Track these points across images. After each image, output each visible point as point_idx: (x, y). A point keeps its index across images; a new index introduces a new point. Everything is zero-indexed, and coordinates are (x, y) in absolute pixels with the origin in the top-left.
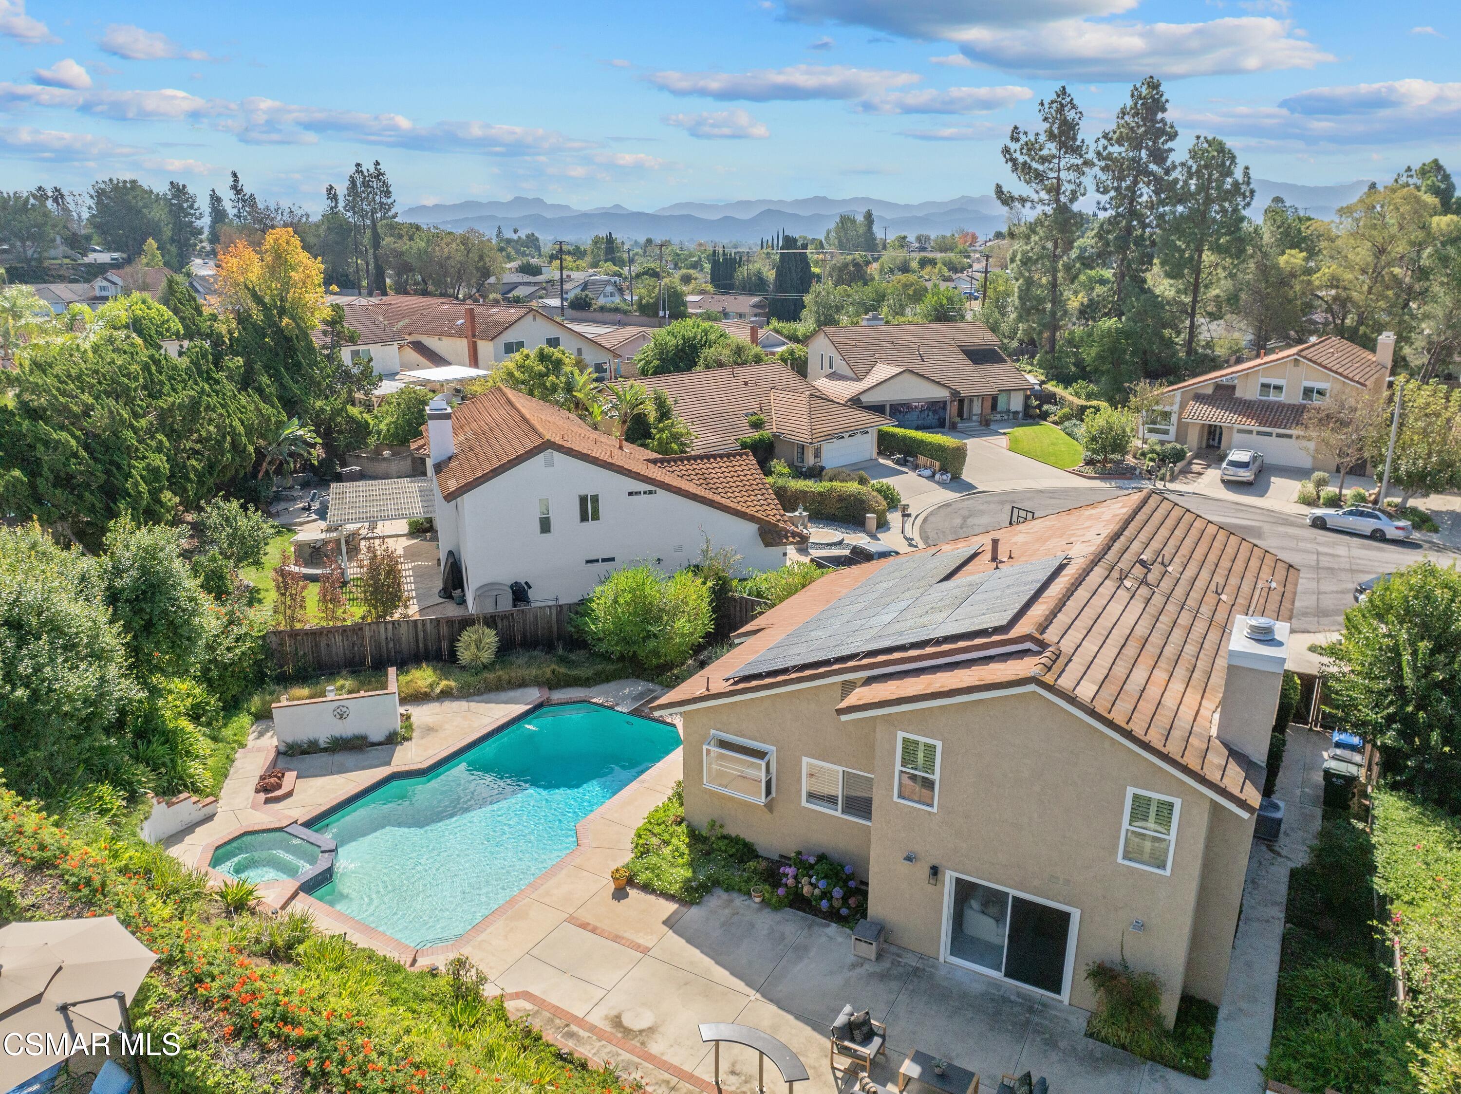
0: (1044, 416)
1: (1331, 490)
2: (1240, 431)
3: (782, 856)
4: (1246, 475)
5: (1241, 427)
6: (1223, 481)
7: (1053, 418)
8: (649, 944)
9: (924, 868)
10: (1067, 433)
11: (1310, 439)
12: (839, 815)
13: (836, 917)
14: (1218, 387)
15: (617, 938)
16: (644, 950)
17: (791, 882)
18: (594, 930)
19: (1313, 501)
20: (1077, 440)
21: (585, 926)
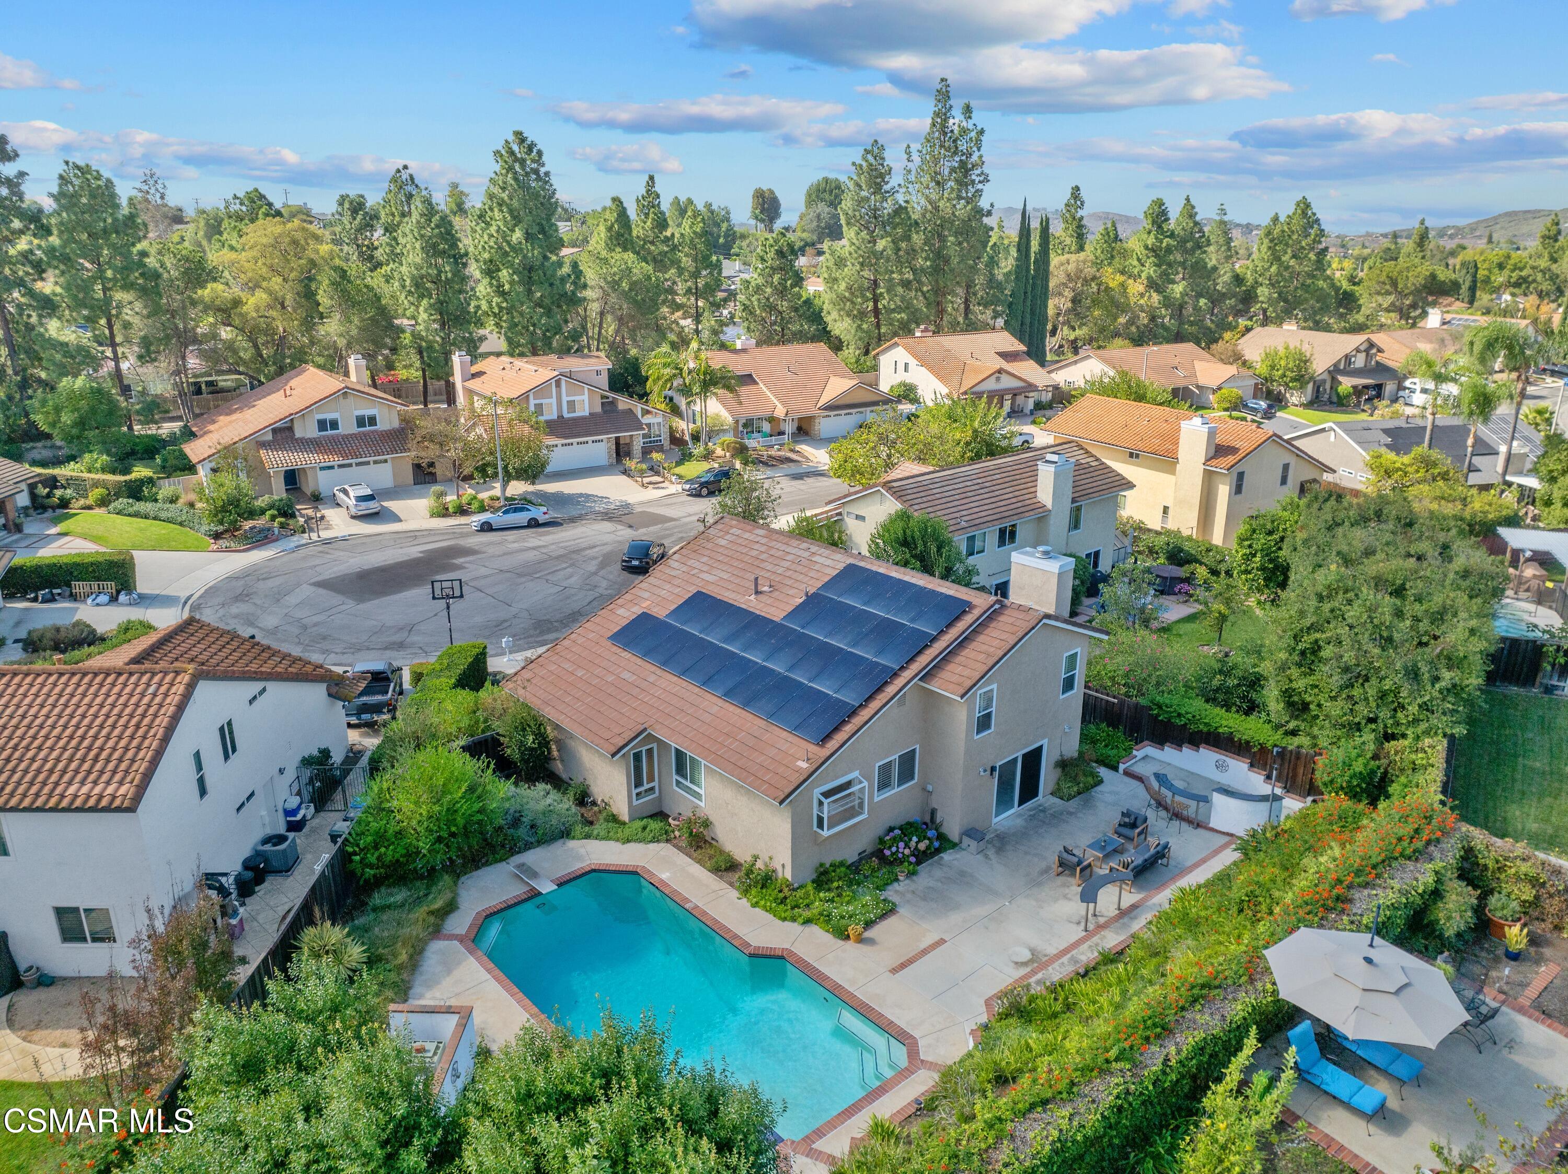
0: (66, 504)
1: (449, 501)
3: (859, 854)
4: (373, 506)
5: (318, 465)
7: (79, 504)
8: (936, 938)
9: (989, 772)
10: (129, 515)
11: (386, 461)
12: (896, 790)
13: (938, 851)
14: (274, 431)
15: (924, 952)
16: (942, 942)
17: (907, 851)
18: (910, 962)
19: (444, 512)
20: (155, 518)
21: (903, 966)
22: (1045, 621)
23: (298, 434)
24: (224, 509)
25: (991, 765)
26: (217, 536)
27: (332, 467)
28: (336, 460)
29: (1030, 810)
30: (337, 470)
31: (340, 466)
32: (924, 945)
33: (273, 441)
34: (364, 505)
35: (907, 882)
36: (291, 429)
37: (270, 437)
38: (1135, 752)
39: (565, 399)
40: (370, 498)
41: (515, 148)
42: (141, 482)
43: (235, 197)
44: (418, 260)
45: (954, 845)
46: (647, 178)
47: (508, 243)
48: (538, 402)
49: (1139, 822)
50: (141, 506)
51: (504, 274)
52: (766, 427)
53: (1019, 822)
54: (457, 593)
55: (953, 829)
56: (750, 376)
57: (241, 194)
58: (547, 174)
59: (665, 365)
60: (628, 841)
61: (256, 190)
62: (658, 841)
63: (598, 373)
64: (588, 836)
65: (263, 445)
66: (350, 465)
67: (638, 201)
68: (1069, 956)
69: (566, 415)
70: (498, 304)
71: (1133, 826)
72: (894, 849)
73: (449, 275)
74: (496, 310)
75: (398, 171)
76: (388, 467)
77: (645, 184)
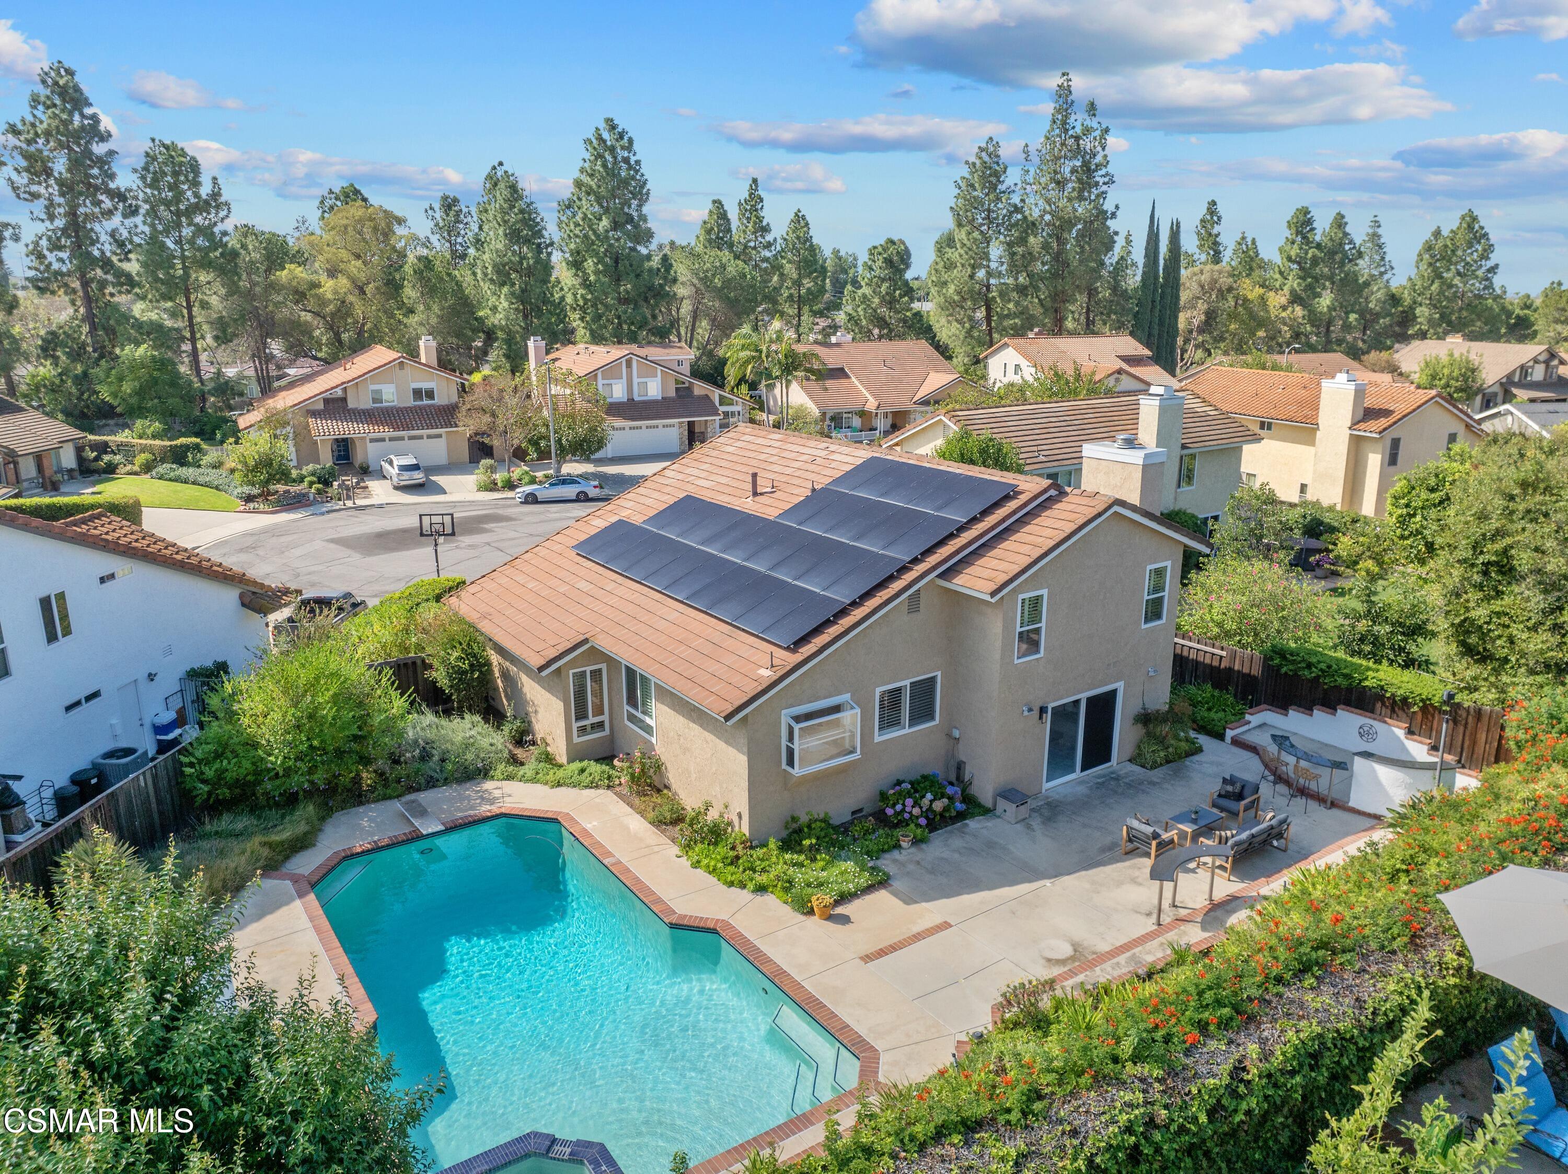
0: (111, 469)
1: (499, 477)
3: (853, 813)
4: (418, 476)
8: (938, 920)
9: (1036, 713)
10: (170, 480)
11: (440, 436)
12: (907, 731)
13: (961, 816)
14: (326, 401)
15: (917, 937)
16: (946, 925)
17: (916, 811)
18: (893, 948)
19: (492, 487)
20: (194, 483)
21: (882, 953)
22: (1116, 508)
23: (351, 404)
24: (255, 469)
25: (1041, 704)
26: (249, 499)
27: (383, 440)
28: (386, 432)
29: (1099, 777)
30: (388, 443)
31: (391, 439)
32: (916, 929)
33: (323, 411)
34: (406, 475)
35: (913, 850)
36: (344, 400)
37: (321, 406)
38: (1248, 717)
39: (636, 380)
40: (415, 467)
41: (606, 135)
42: (187, 448)
43: (331, 192)
44: (500, 246)
45: (987, 811)
46: (750, 182)
47: (594, 232)
48: (606, 382)
49: (1246, 792)
50: (183, 472)
51: (590, 264)
52: (857, 422)
53: (1082, 790)
54: (448, 530)
55: (984, 791)
56: (842, 370)
57: (337, 190)
58: (638, 162)
59: (743, 348)
60: (559, 785)
61: (352, 185)
62: (597, 787)
63: (680, 363)
64: (509, 778)
65: (315, 414)
66: (402, 439)
67: (740, 204)
68: (1128, 954)
69: (636, 398)
70: (582, 296)
71: (1240, 797)
72: (899, 807)
73: (531, 262)
74: (581, 303)
75: (494, 168)
76: (442, 443)
77: (748, 187)
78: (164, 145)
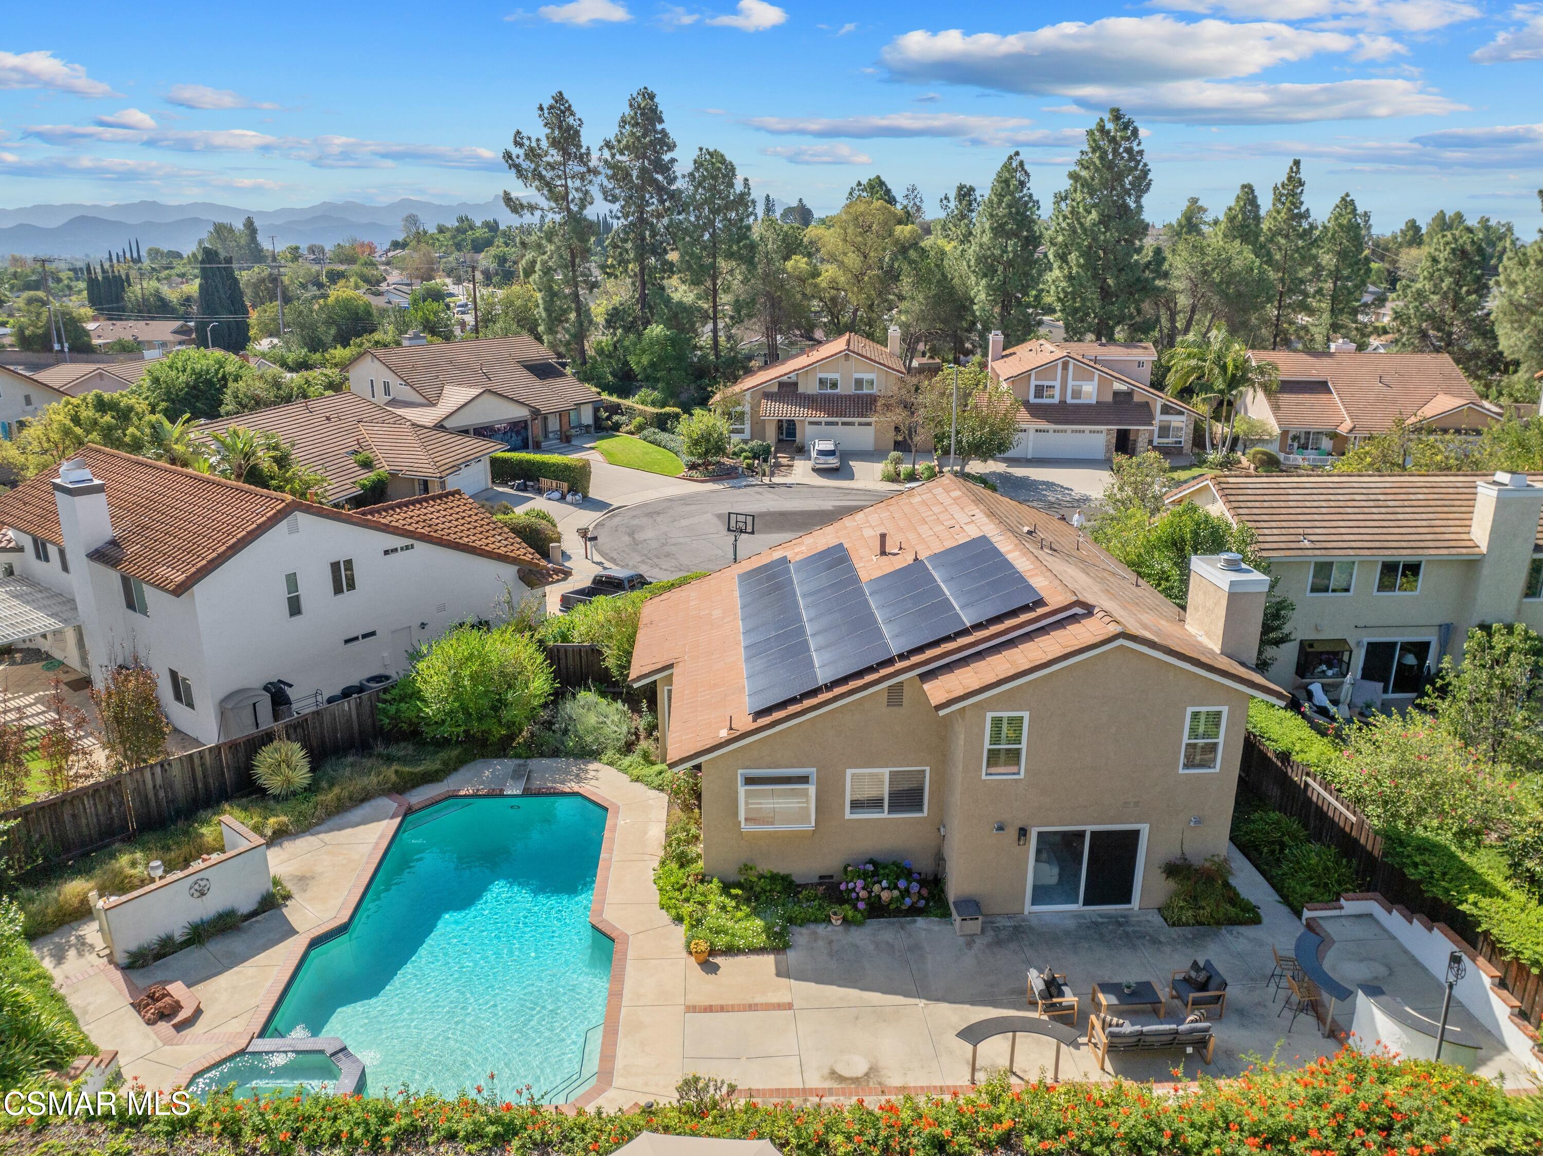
0: (616, 427)
1: (905, 468)
2: (811, 423)
3: (821, 877)
4: (833, 462)
5: (809, 419)
6: (814, 470)
7: (624, 429)
8: (786, 999)
9: (1012, 833)
11: (869, 424)
12: (885, 815)
13: (915, 911)
14: (781, 384)
15: (752, 1007)
18: (722, 1009)
19: (894, 478)
21: (709, 1009)
22: (1121, 642)
23: (801, 390)
24: (696, 443)
25: (1021, 825)
26: (693, 467)
27: (820, 424)
28: (822, 417)
29: (1101, 916)
30: (823, 426)
31: (827, 424)
32: (759, 999)
33: (776, 394)
34: (822, 459)
35: (841, 928)
36: (795, 384)
37: (775, 389)
38: (1343, 901)
39: (1071, 383)
40: (831, 453)
44: (985, 239)
45: (945, 914)
46: (1291, 163)
47: (1081, 224)
48: (1039, 383)
49: (1212, 984)
51: (1073, 257)
52: (1326, 444)
53: (1070, 924)
56: (1326, 383)
58: (1141, 152)
60: (637, 780)
61: (878, 177)
62: (662, 790)
63: (1140, 364)
64: (611, 764)
65: (768, 396)
66: (837, 424)
67: (1276, 188)
69: (1069, 400)
70: (1063, 289)
71: (1203, 987)
72: (851, 885)
73: (1011, 255)
74: (1062, 295)
75: (1011, 158)
76: (870, 430)
77: (1288, 170)
78: (709, 153)
